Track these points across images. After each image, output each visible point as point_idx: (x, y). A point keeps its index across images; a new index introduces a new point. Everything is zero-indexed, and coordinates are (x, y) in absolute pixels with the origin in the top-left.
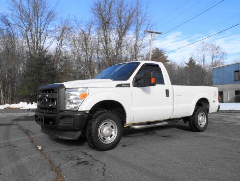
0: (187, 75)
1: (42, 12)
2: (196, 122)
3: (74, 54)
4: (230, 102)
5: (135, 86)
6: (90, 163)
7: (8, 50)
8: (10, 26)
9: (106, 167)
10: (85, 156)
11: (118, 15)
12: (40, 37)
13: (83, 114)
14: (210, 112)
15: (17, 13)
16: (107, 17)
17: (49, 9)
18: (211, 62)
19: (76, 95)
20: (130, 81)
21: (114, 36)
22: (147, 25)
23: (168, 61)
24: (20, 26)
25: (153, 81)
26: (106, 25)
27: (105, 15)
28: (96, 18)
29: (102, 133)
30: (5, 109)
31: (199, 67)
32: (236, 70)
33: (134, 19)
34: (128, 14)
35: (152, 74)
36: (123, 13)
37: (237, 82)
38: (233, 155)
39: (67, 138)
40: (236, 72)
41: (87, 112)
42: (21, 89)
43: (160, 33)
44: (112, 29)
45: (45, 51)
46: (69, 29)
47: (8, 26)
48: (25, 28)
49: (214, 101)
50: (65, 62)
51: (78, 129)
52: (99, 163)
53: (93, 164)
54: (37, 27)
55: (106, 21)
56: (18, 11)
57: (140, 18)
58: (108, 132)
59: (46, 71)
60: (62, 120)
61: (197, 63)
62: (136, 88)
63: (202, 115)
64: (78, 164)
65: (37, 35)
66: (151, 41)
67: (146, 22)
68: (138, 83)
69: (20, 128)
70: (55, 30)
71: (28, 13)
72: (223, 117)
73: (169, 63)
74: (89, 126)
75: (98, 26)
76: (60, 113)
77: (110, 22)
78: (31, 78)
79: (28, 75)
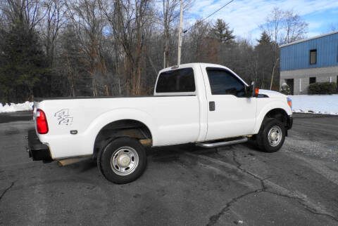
4: (302, 93)
23: (233, 37)
31: (275, 45)
32: (312, 49)
37: (311, 66)
40: (312, 51)
61: (272, 39)
73: (235, 40)
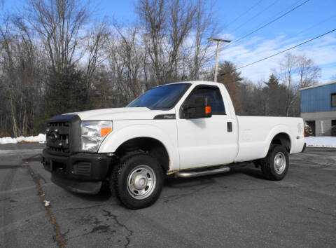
0: (266, 98)
1: (70, 12)
2: (271, 166)
3: (113, 69)
4: (324, 135)
5: (182, 117)
6: (112, 228)
7: (23, 64)
8: (26, 31)
9: (131, 236)
10: (108, 217)
11: (173, 16)
12: (67, 45)
13: (105, 157)
14: (291, 152)
15: (35, 13)
16: (158, 19)
17: (79, 9)
18: (299, 80)
19: (95, 130)
20: (176, 110)
21: (166, 46)
22: (211, 31)
23: (240, 79)
24: (40, 32)
25: (207, 110)
26: (155, 31)
27: (154, 17)
28: (143, 21)
29: (134, 185)
30: (18, 143)
31: (283, 88)
32: (334, 92)
33: (194, 22)
34: (186, 15)
35: (206, 99)
36: (179, 14)
37: (333, 109)
38: (318, 218)
39: (83, 191)
40: (333, 94)
41: (110, 155)
42: (40, 116)
43: (229, 42)
44: (163, 35)
45: (73, 66)
46: (106, 36)
47: (24, 32)
48: (47, 34)
49: (298, 138)
50: (101, 80)
51: (97, 178)
52: (124, 228)
53: (115, 231)
54: (63, 33)
55: (156, 24)
56: (38, 11)
57: (202, 21)
58: (142, 182)
59: (74, 93)
60: (75, 166)
61: (280, 82)
62: (184, 120)
63: (280, 157)
64: (95, 230)
65: (62, 43)
66: (216, 52)
67: (211, 26)
68: (187, 113)
69: (30, 172)
70: (87, 36)
71: (51, 14)
72: (312, 157)
73: (242, 82)
74: (114, 175)
75: (145, 32)
76: (73, 156)
77: (161, 26)
78: (54, 103)
79: (50, 97)
